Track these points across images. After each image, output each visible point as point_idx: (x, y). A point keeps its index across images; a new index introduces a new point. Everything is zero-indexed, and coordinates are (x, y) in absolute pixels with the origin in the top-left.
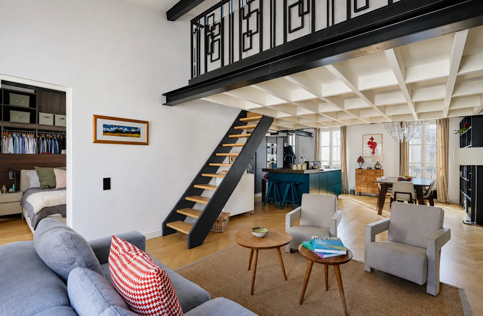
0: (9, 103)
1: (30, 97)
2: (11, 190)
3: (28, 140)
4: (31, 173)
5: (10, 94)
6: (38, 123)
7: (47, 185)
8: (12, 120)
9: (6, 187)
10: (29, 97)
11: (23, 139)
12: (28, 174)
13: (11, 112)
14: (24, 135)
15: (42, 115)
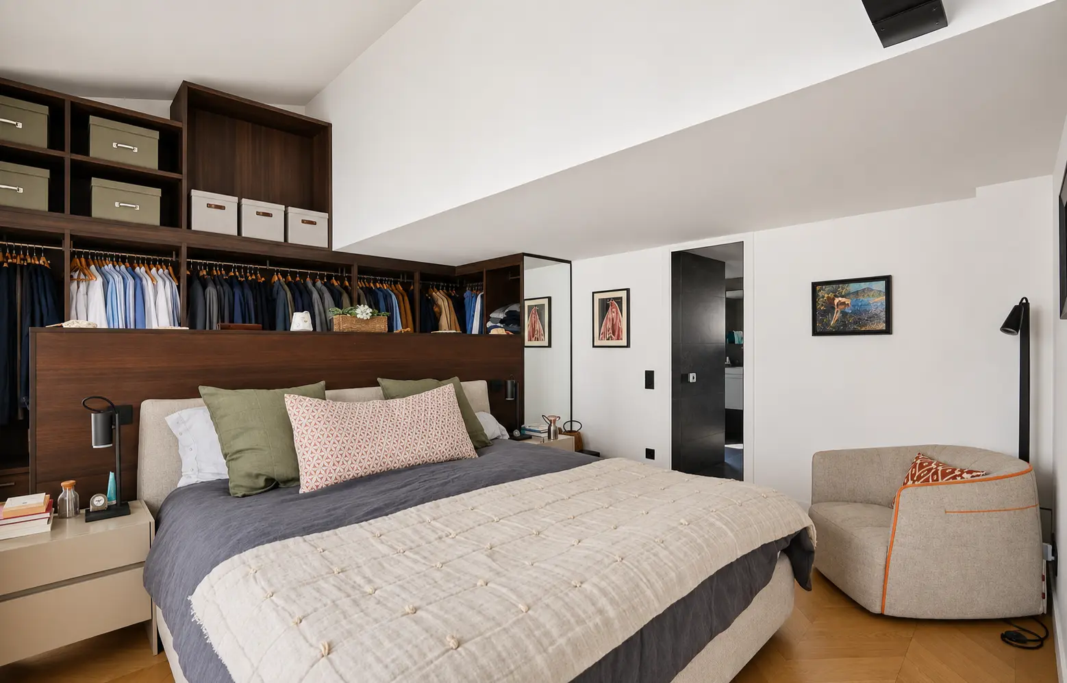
0: (87, 153)
1: (160, 135)
2: (98, 501)
3: (155, 287)
4: (185, 413)
5: (93, 120)
6: (189, 225)
7: (258, 476)
8: (97, 212)
9: (76, 488)
10: (156, 134)
11: (139, 282)
12: (170, 420)
13: (95, 182)
14: (141, 270)
15: (200, 198)
